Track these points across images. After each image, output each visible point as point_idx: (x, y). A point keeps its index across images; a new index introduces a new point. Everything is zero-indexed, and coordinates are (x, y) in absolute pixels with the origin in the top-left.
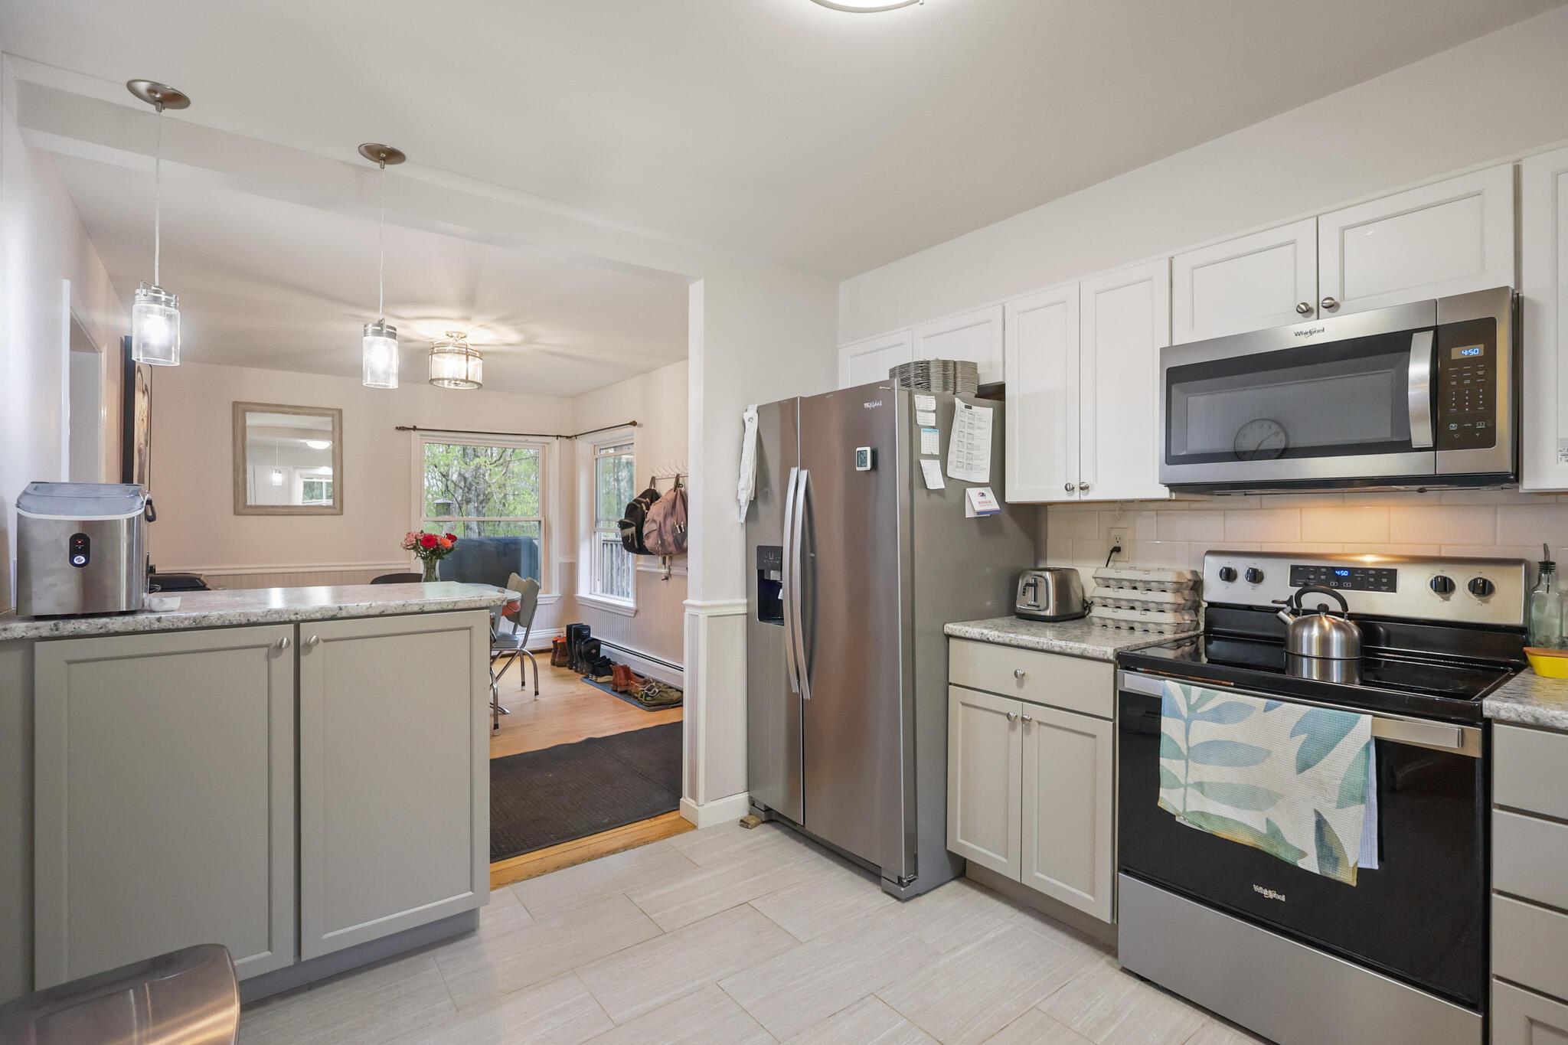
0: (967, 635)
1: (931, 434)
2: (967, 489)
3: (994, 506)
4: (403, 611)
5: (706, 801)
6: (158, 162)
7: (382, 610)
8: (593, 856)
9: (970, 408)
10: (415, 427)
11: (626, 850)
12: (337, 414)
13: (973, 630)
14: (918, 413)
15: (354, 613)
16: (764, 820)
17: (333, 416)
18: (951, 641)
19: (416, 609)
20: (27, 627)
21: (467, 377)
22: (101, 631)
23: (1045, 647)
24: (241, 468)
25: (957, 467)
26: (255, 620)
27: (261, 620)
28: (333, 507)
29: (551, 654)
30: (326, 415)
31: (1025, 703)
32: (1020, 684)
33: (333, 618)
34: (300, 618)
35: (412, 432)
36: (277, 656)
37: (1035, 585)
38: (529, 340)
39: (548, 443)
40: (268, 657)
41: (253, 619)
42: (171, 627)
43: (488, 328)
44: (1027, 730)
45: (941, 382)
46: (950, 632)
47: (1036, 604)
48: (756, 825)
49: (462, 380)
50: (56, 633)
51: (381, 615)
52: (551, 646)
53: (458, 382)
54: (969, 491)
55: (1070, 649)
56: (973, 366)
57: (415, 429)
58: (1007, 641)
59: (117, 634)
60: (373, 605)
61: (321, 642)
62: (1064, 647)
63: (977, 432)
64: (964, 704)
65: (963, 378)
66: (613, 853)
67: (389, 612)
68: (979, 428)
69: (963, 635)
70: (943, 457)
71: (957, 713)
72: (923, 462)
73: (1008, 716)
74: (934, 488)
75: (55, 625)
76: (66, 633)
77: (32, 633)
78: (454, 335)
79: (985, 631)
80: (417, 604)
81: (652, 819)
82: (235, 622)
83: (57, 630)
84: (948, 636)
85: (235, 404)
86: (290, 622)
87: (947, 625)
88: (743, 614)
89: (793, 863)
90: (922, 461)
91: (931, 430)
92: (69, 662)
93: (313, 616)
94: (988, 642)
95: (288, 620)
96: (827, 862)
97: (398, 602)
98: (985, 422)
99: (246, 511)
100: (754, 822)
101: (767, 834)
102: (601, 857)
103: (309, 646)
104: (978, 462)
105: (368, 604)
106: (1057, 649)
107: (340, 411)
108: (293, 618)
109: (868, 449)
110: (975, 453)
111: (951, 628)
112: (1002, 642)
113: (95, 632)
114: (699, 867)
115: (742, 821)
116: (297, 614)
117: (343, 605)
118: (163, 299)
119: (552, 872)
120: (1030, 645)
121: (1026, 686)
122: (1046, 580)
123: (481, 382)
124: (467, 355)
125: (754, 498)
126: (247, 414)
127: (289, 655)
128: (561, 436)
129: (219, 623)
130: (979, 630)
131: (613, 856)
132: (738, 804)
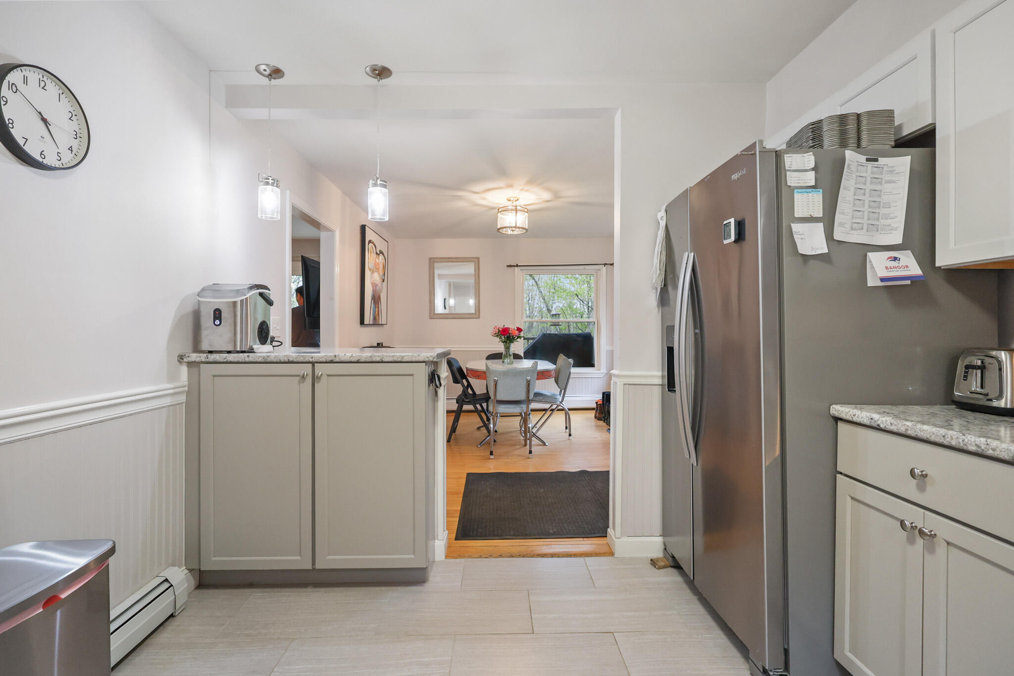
0: (855, 419)
1: (810, 195)
2: (869, 254)
3: (915, 270)
4: (370, 360)
5: (623, 535)
6: (269, 110)
7: (358, 359)
8: (527, 554)
9: (876, 160)
10: (517, 264)
11: (552, 557)
12: (477, 260)
13: (863, 415)
14: (788, 173)
15: (343, 359)
16: (671, 565)
17: (474, 261)
18: (840, 424)
19: (378, 359)
20: (197, 356)
21: (516, 225)
22: (225, 360)
23: (954, 443)
24: (432, 293)
25: (852, 229)
26: (292, 359)
27: (295, 360)
28: (475, 314)
29: (594, 411)
30: (471, 261)
31: (927, 512)
32: (922, 488)
33: (332, 362)
34: (314, 361)
35: (516, 268)
36: (303, 382)
37: (983, 368)
38: (557, 195)
39: (599, 270)
40: (299, 382)
41: (291, 359)
42: (253, 361)
43: (527, 191)
44: (930, 549)
45: (836, 140)
46: (837, 414)
47: (983, 391)
48: (664, 567)
49: (514, 227)
50: (207, 360)
51: (358, 362)
52: (594, 406)
53: (513, 229)
54: (871, 255)
55: (994, 450)
56: (889, 115)
57: (517, 266)
58: (902, 430)
59: (231, 363)
60: (354, 355)
61: (325, 377)
62: (983, 447)
63: (886, 187)
64: (853, 498)
65: (869, 130)
66: (543, 557)
67: (363, 360)
68: (888, 182)
69: (850, 419)
70: (829, 219)
71: (846, 509)
72: (796, 227)
73: (902, 523)
74: (813, 253)
75: (207, 356)
76: (211, 360)
77: (198, 360)
78: (512, 199)
79: (876, 416)
80: (379, 356)
81: (585, 539)
82: (282, 361)
83: (208, 358)
84: (837, 419)
85: (430, 259)
86: (309, 362)
87: (834, 406)
88: (660, 385)
89: (676, 612)
90: (793, 225)
91: (810, 190)
92: (214, 376)
93: (321, 360)
94: (878, 429)
95: (308, 361)
96: (712, 623)
97: (368, 354)
98: (898, 173)
99: (436, 316)
100: (663, 564)
101: (671, 577)
102: (533, 557)
103: (319, 378)
104: (888, 222)
105: (350, 354)
106: (972, 448)
107: (478, 258)
108: (311, 360)
109: (732, 220)
110: (884, 211)
111: (838, 410)
112: (895, 430)
113: (222, 361)
114: (595, 588)
115: (651, 560)
116: (312, 358)
117: (337, 354)
118: (270, 183)
119: (496, 558)
120: (933, 438)
121: (929, 488)
122: (1000, 363)
123: (527, 227)
124: (516, 210)
125: (664, 285)
126: (435, 264)
127: (309, 380)
128: (607, 264)
129: (275, 360)
130: (868, 414)
131: (543, 558)
132: (653, 546)
